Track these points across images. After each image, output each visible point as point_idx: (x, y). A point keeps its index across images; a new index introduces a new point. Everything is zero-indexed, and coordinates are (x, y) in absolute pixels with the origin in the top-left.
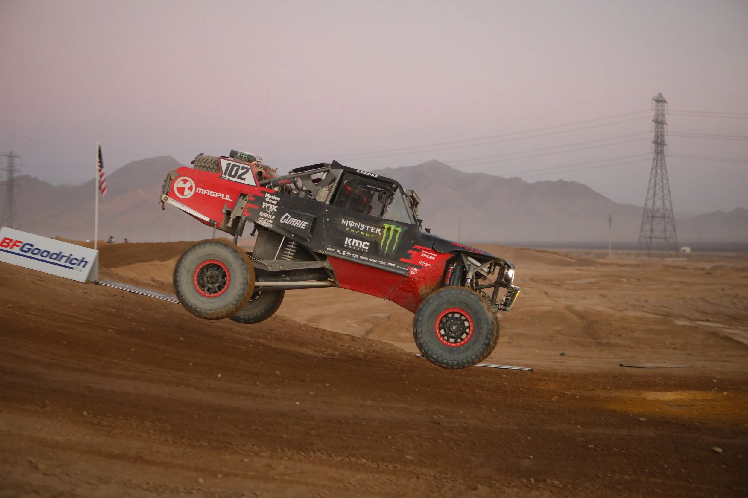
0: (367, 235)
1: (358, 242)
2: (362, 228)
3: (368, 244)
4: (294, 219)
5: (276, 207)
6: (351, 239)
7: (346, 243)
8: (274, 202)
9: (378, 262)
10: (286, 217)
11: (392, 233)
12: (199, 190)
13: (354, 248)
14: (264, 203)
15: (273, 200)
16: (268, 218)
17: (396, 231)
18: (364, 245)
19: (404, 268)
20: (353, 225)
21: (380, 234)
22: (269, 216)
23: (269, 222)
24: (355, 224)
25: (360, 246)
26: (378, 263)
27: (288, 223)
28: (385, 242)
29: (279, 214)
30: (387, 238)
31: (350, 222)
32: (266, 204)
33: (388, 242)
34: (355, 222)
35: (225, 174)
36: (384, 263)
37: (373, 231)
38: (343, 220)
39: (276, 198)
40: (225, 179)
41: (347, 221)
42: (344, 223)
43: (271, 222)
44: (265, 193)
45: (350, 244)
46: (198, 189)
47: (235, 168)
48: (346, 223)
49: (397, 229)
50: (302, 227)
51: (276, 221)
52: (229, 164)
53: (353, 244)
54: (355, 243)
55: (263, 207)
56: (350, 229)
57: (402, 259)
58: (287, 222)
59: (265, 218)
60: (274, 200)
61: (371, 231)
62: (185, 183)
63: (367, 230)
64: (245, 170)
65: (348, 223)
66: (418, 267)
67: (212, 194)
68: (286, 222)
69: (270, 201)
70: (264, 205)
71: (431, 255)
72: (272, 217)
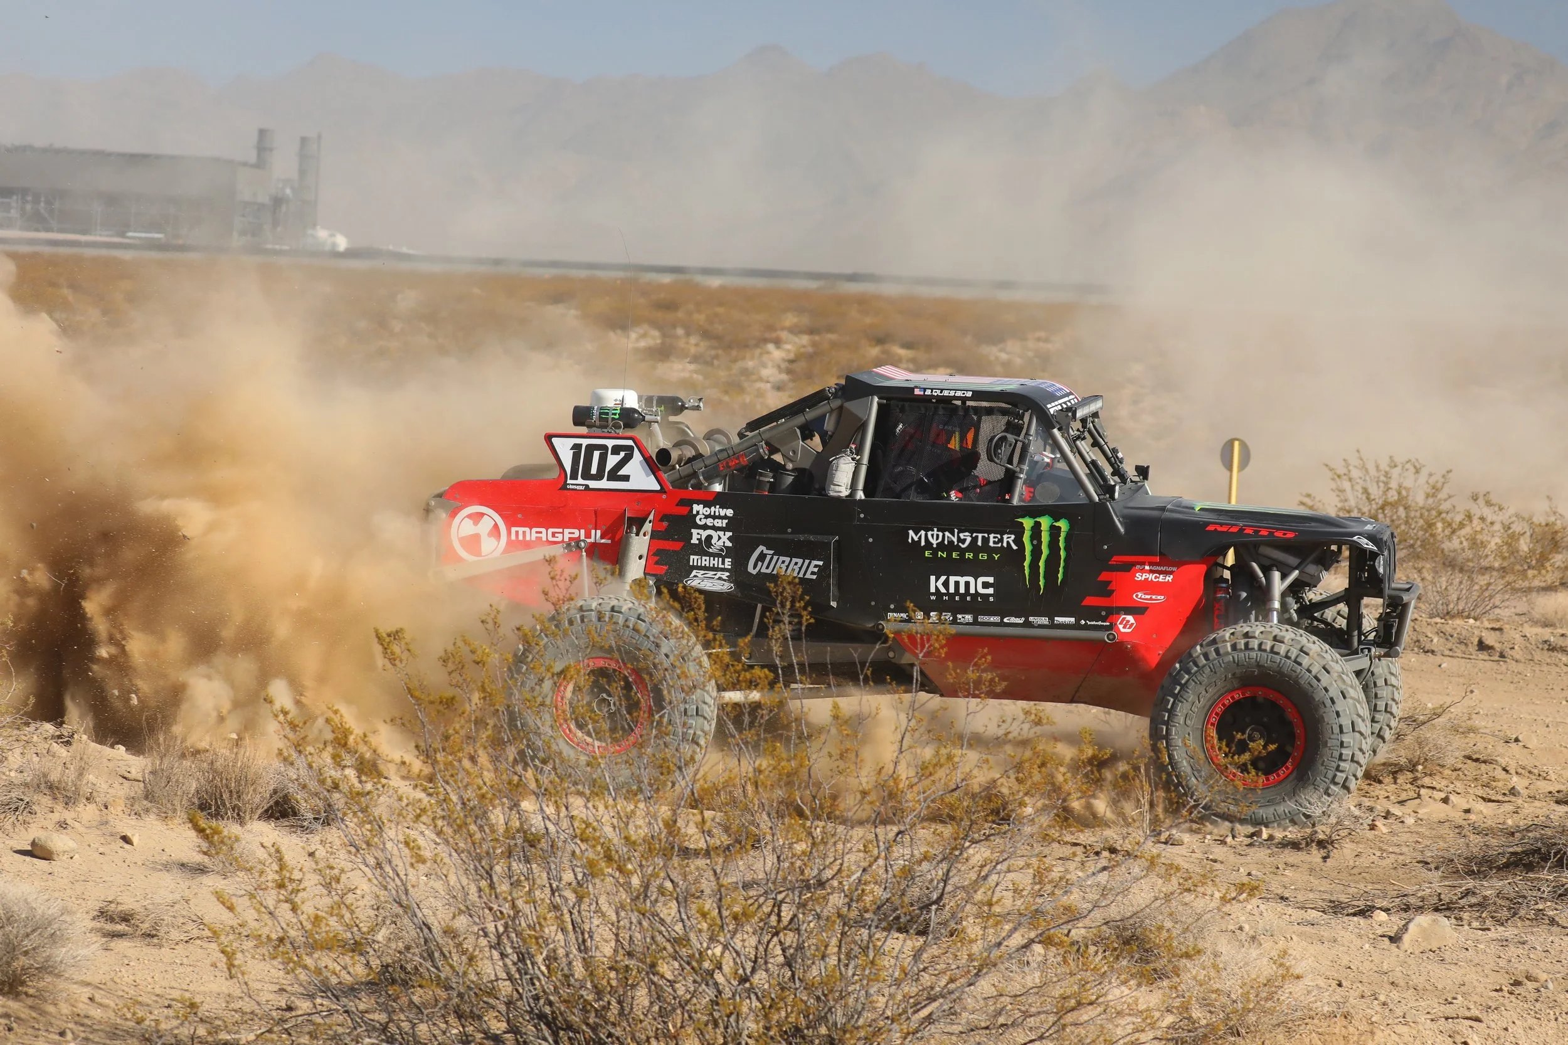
0: (983, 556)
1: (962, 580)
2: (963, 541)
3: (991, 580)
4: (782, 558)
5: (729, 534)
6: (943, 578)
7: (933, 590)
8: (719, 523)
9: (1027, 621)
10: (762, 557)
11: (1045, 538)
12: (517, 532)
13: (957, 598)
14: (694, 531)
15: (714, 517)
16: (714, 569)
17: (1055, 531)
18: (980, 585)
19: (1100, 623)
20: (940, 539)
21: (1015, 547)
22: (715, 562)
23: (720, 578)
24: (944, 536)
25: (972, 591)
26: (1027, 624)
27: (769, 571)
28: (1034, 566)
29: (739, 552)
30: (1037, 552)
31: (930, 533)
32: (701, 531)
33: (1042, 564)
34: (943, 531)
35: (574, 476)
36: (1044, 620)
37: (994, 542)
38: (911, 532)
39: (723, 512)
40: (578, 488)
41: (923, 533)
42: (916, 539)
43: (724, 577)
44: (689, 503)
45: (943, 590)
46: (514, 529)
47: (596, 454)
48: (920, 538)
49: (1057, 524)
50: (808, 576)
51: (738, 574)
52: (576, 447)
53: (952, 590)
54: (957, 584)
55: (694, 541)
56: (935, 551)
57: (1090, 601)
58: (767, 568)
59: (705, 568)
60: (720, 517)
61: (991, 544)
62: (476, 523)
63: (980, 543)
64: (622, 454)
65: (926, 536)
66: (1137, 610)
67: (553, 535)
68: (764, 570)
69: (709, 522)
70: (696, 535)
71: (1160, 573)
72: (723, 563)
